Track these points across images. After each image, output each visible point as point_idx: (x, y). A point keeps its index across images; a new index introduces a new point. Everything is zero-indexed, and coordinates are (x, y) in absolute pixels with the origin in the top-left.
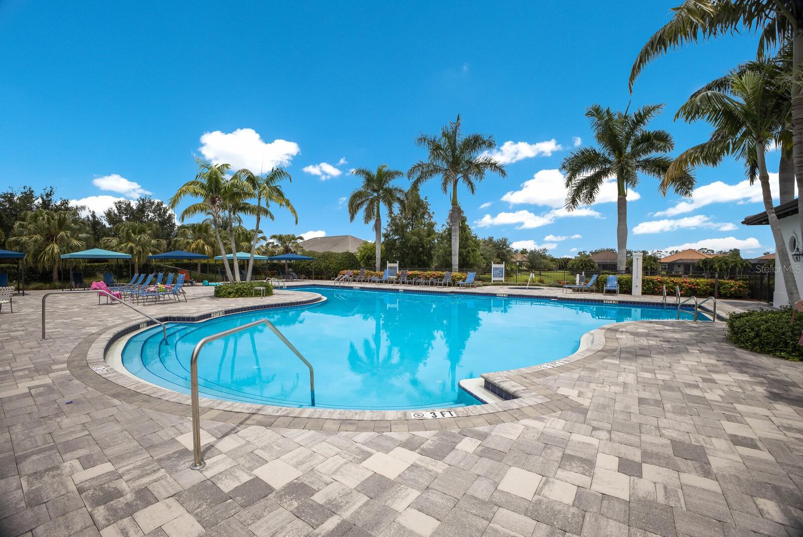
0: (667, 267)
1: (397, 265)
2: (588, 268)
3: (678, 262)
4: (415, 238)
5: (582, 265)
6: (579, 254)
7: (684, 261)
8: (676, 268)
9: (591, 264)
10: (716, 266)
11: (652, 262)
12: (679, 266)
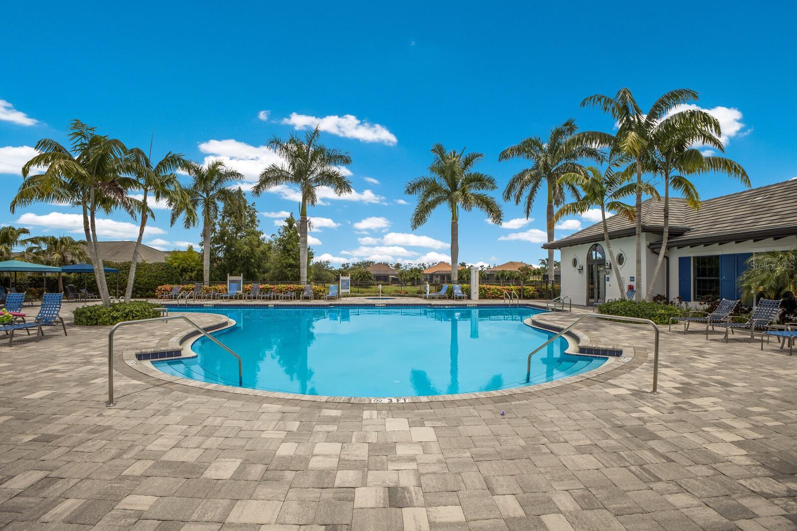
0: (428, 277)
1: (241, 278)
2: (366, 279)
3: (437, 273)
4: (246, 248)
5: (360, 276)
6: (343, 266)
7: (441, 273)
8: (435, 279)
9: (368, 276)
10: (465, 276)
11: (418, 273)
12: (437, 277)
